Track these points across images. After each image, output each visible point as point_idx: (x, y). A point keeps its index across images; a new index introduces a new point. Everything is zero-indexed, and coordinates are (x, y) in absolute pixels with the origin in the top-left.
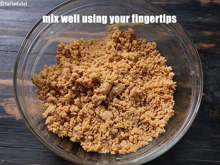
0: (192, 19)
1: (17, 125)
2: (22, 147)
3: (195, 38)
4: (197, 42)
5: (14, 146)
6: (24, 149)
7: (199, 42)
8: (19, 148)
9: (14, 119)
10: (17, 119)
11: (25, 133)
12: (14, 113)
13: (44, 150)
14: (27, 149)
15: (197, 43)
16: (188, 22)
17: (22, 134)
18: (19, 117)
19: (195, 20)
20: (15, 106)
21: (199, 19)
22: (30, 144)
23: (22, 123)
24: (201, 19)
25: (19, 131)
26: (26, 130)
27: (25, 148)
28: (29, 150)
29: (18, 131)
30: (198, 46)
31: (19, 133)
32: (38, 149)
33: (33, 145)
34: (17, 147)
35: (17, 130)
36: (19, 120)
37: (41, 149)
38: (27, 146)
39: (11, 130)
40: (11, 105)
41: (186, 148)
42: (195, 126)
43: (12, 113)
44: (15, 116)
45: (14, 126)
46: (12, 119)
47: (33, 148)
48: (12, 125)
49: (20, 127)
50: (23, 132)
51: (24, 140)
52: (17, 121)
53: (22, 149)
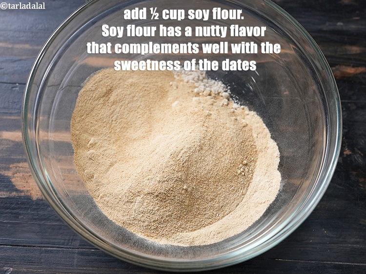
0: (327, 26)
1: (35, 209)
2: (43, 245)
3: (332, 57)
4: (337, 65)
5: (29, 244)
6: (46, 248)
7: (340, 65)
8: (39, 248)
9: (29, 198)
10: (35, 198)
11: (48, 222)
12: (29, 189)
13: (81, 250)
14: (51, 249)
15: (337, 67)
16: (320, 31)
17: (43, 224)
18: (37, 195)
19: (332, 28)
20: (30, 176)
21: (339, 25)
22: (56, 241)
23: (43, 204)
24: (342, 26)
25: (38, 219)
26: (50, 216)
27: (48, 247)
28: (55, 250)
29: (35, 219)
30: (338, 72)
31: (38, 222)
32: (70, 248)
33: (62, 241)
34: (34, 247)
35: (35, 217)
36: (37, 200)
37: (76, 248)
38: (52, 244)
39: (25, 218)
40: (23, 175)
41: (320, 243)
42: (335, 205)
43: (24, 189)
44: (31, 194)
45: (28, 210)
46: (25, 199)
47: (62, 246)
48: (26, 208)
49: (39, 212)
50: (45, 219)
51: (47, 234)
52: (33, 201)
53: (44, 248)
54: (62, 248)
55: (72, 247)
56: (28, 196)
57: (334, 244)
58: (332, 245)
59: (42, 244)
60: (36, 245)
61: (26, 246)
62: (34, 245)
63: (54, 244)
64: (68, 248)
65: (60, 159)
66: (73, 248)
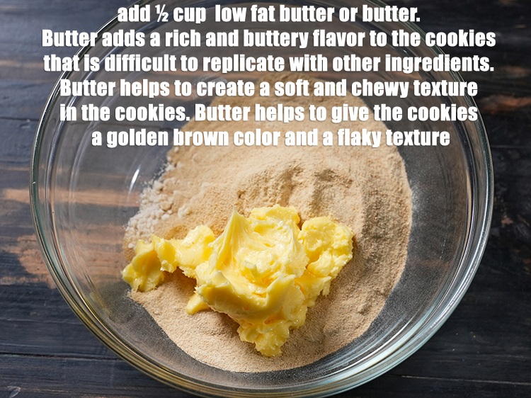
1: (53, 302)
2: (65, 354)
5: (45, 352)
6: (69, 359)
8: (59, 358)
9: (44, 286)
10: (53, 286)
11: (73, 320)
12: (44, 273)
14: (77, 359)
17: (65, 323)
22: (84, 348)
24: (499, 37)
25: (57, 316)
27: (73, 357)
28: (82, 362)
29: (54, 316)
31: (58, 321)
32: (105, 359)
33: (93, 348)
34: (53, 356)
35: (53, 314)
37: (113, 359)
38: (78, 353)
39: (38, 314)
40: (36, 253)
41: (467, 353)
42: (489, 298)
43: (38, 272)
44: (47, 280)
45: (43, 303)
46: (39, 287)
47: (93, 356)
48: (40, 300)
49: (59, 307)
50: (67, 317)
51: (71, 338)
52: (51, 291)
53: (66, 359)
54: (93, 358)
55: (107, 357)
56: (44, 283)
57: (486, 353)
58: (484, 355)
59: (63, 352)
60: (56, 354)
61: (40, 355)
62: (52, 354)
63: (81, 353)
64: (101, 359)
65: (90, 230)
66: (108, 359)
